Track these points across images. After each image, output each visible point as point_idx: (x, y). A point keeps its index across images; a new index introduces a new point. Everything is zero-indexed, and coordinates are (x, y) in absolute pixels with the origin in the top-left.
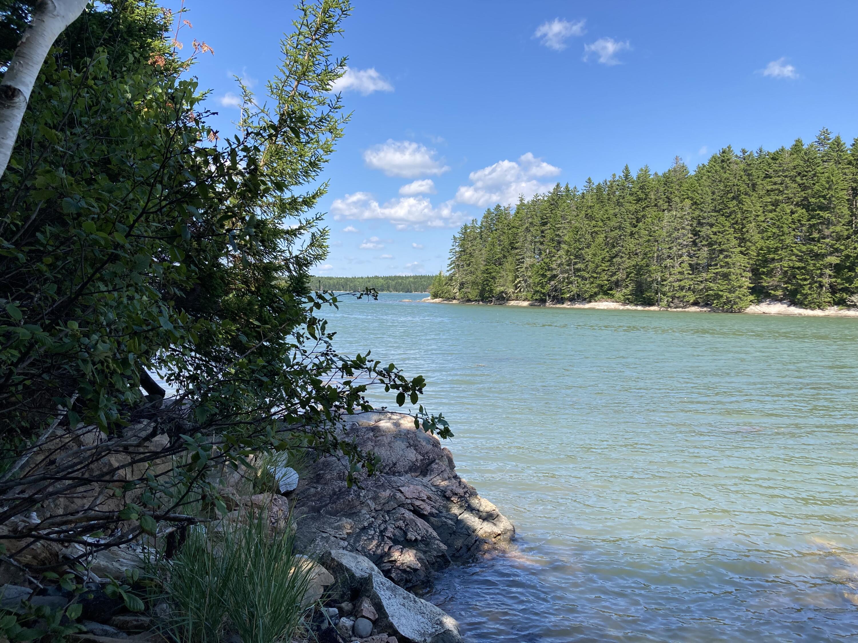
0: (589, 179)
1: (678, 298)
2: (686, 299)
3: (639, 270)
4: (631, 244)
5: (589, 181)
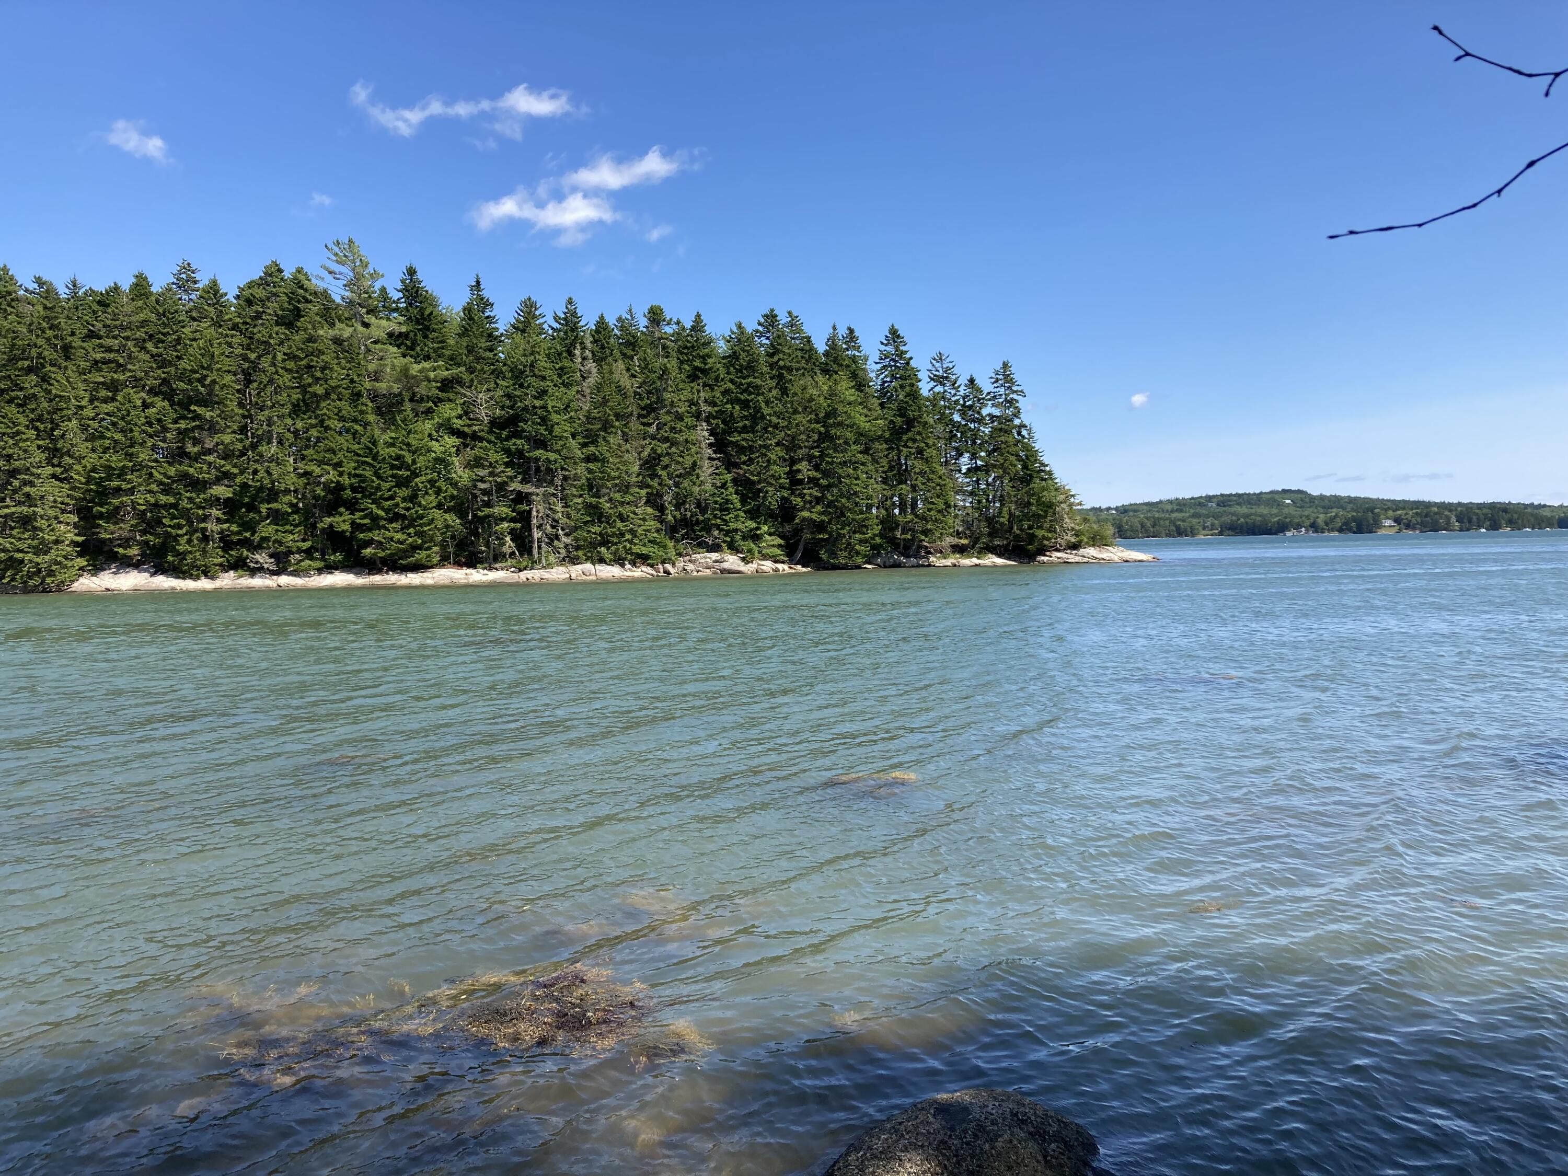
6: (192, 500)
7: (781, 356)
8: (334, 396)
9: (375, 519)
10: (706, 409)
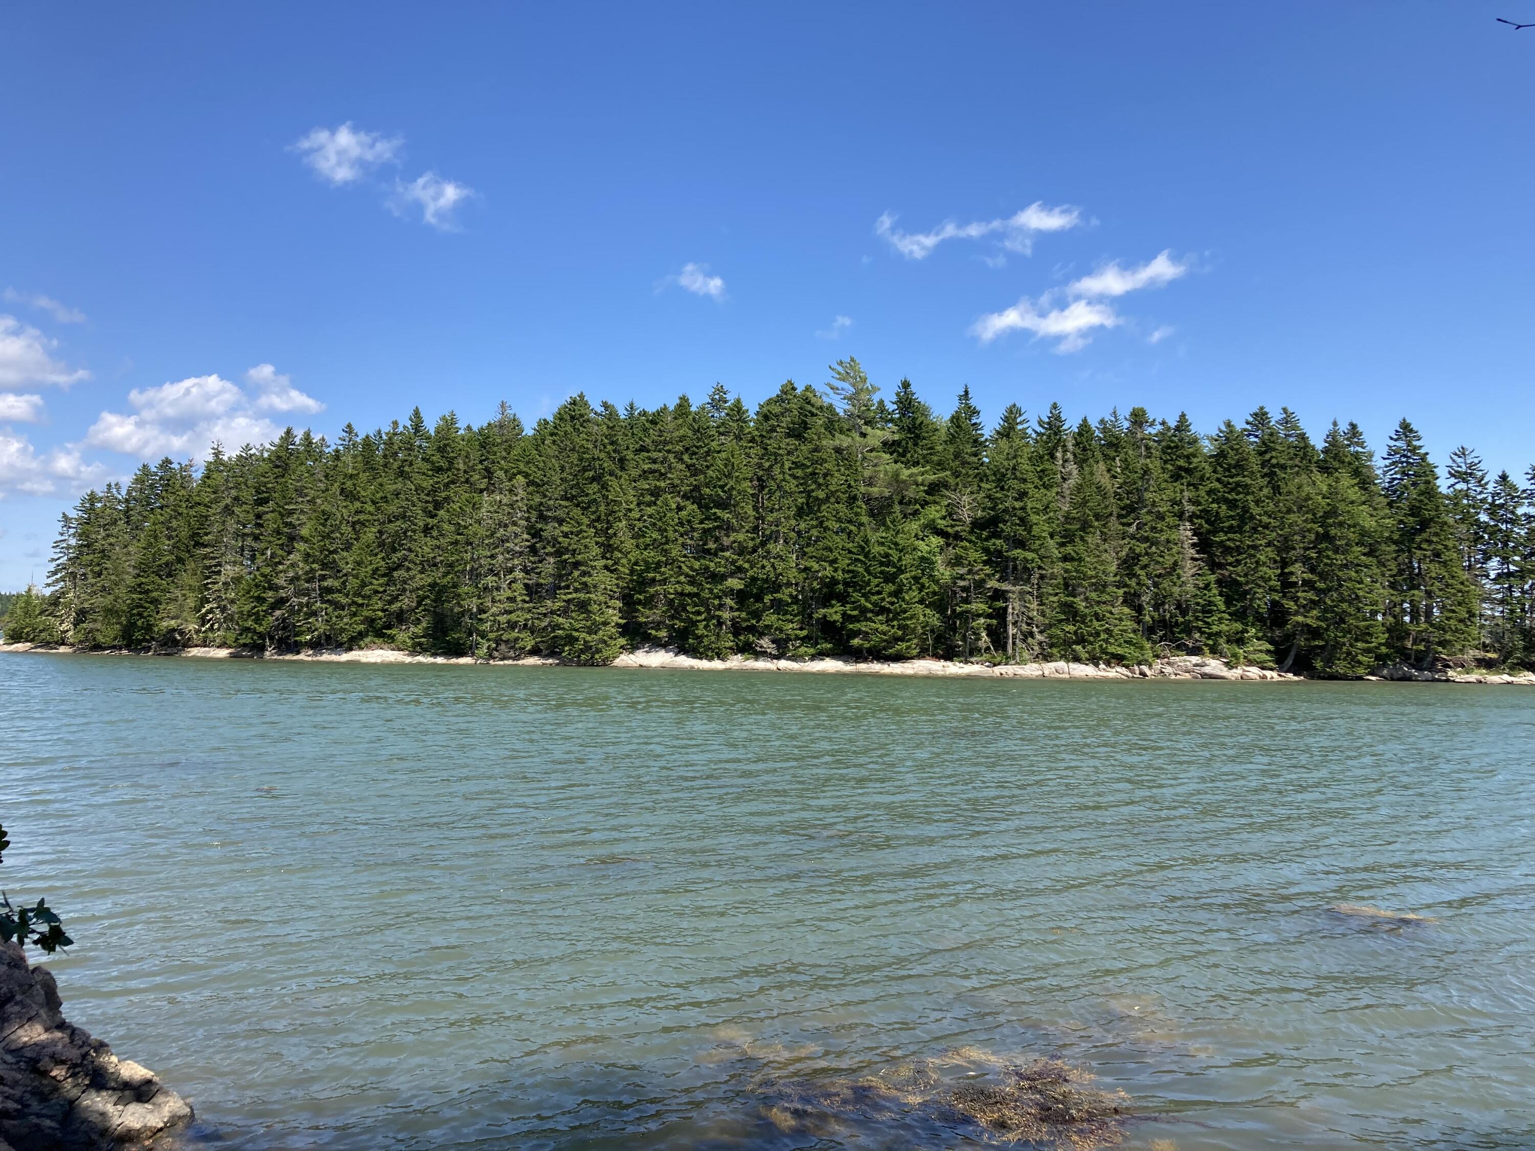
0: (349, 426)
1: (507, 642)
2: (520, 644)
3: (439, 592)
4: (425, 547)
5: (349, 429)
6: (711, 590)
7: (1274, 454)
8: (832, 500)
9: (863, 611)
10: (1190, 508)
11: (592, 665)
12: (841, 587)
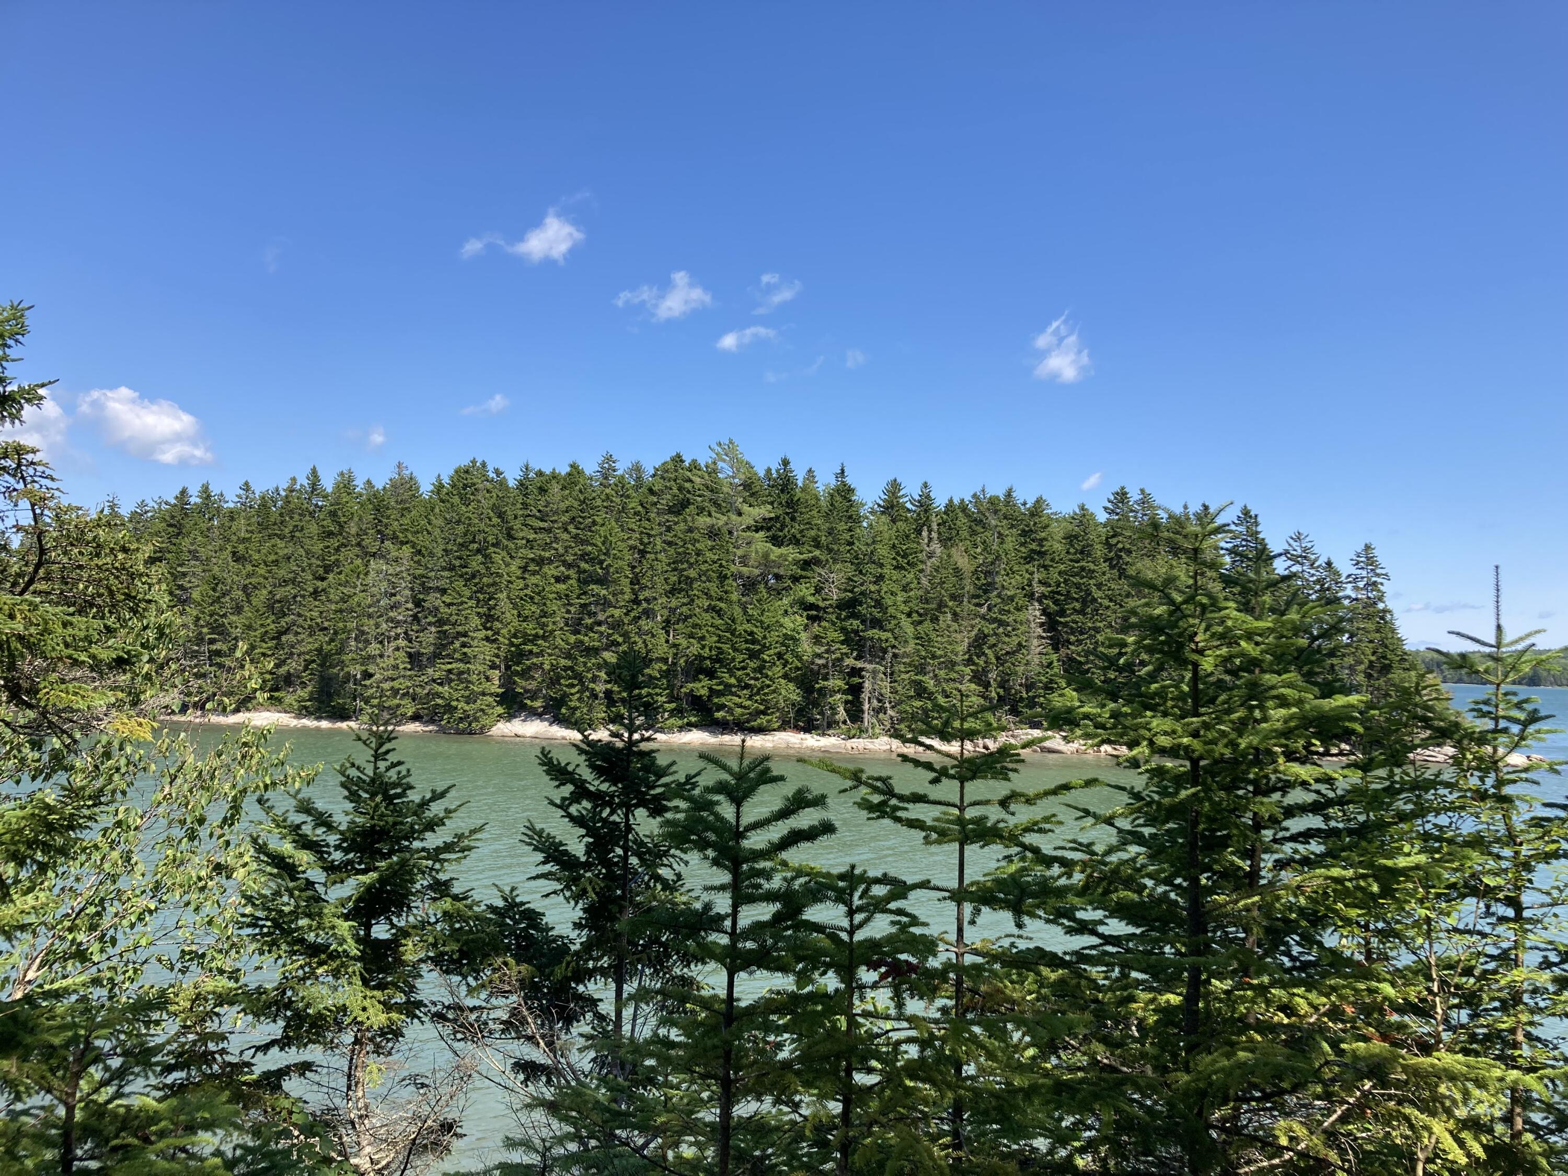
0: (246, 484)
1: (389, 708)
2: (402, 710)
3: (324, 658)
4: (313, 611)
5: (246, 487)
6: (585, 664)
7: (1120, 538)
8: (704, 578)
9: (728, 686)
10: (1039, 589)
11: (470, 734)
12: (708, 662)
